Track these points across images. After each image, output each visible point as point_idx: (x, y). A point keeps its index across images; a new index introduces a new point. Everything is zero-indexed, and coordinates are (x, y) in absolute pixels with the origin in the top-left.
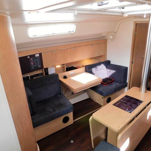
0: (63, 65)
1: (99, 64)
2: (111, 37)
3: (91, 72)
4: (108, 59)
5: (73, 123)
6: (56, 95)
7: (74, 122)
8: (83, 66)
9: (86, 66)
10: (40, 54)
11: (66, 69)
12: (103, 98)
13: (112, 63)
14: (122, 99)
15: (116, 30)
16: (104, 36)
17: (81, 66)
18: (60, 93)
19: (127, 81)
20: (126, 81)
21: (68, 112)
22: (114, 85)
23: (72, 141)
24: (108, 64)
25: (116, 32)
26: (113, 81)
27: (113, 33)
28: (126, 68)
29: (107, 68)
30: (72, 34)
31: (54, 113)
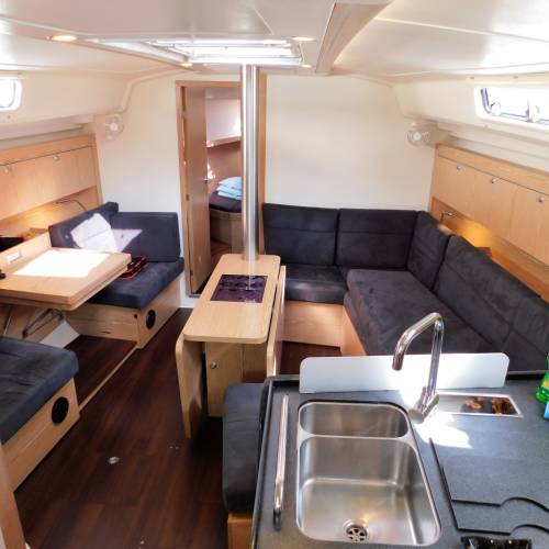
1: (88, 215)
2: (114, 127)
3: (71, 244)
5: (78, 416)
7: (81, 412)
9: (52, 229)
12: (136, 316)
13: (122, 209)
15: (123, 105)
16: (84, 125)
19: (182, 255)
23: (113, 460)
24: (112, 213)
25: (125, 111)
26: (144, 263)
27: (116, 115)
29: (114, 225)
30: (8, 115)
31: (30, 392)
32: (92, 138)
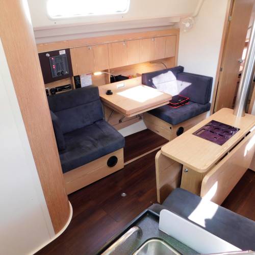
0: (106, 71)
1: (165, 71)
2: (188, 25)
4: (180, 63)
5: (123, 167)
6: (94, 122)
7: (125, 166)
8: (138, 75)
9: (143, 75)
10: (68, 51)
11: (111, 78)
12: (171, 128)
13: (185, 71)
14: (206, 126)
15: (195, 14)
16: (175, 23)
17: (135, 75)
18: (101, 120)
20: (210, 100)
21: (117, 148)
22: (189, 108)
23: (124, 194)
24: (179, 72)
25: (196, 16)
26: (187, 101)
28: (211, 79)
29: (178, 78)
30: (123, 16)
32: (178, 30)
